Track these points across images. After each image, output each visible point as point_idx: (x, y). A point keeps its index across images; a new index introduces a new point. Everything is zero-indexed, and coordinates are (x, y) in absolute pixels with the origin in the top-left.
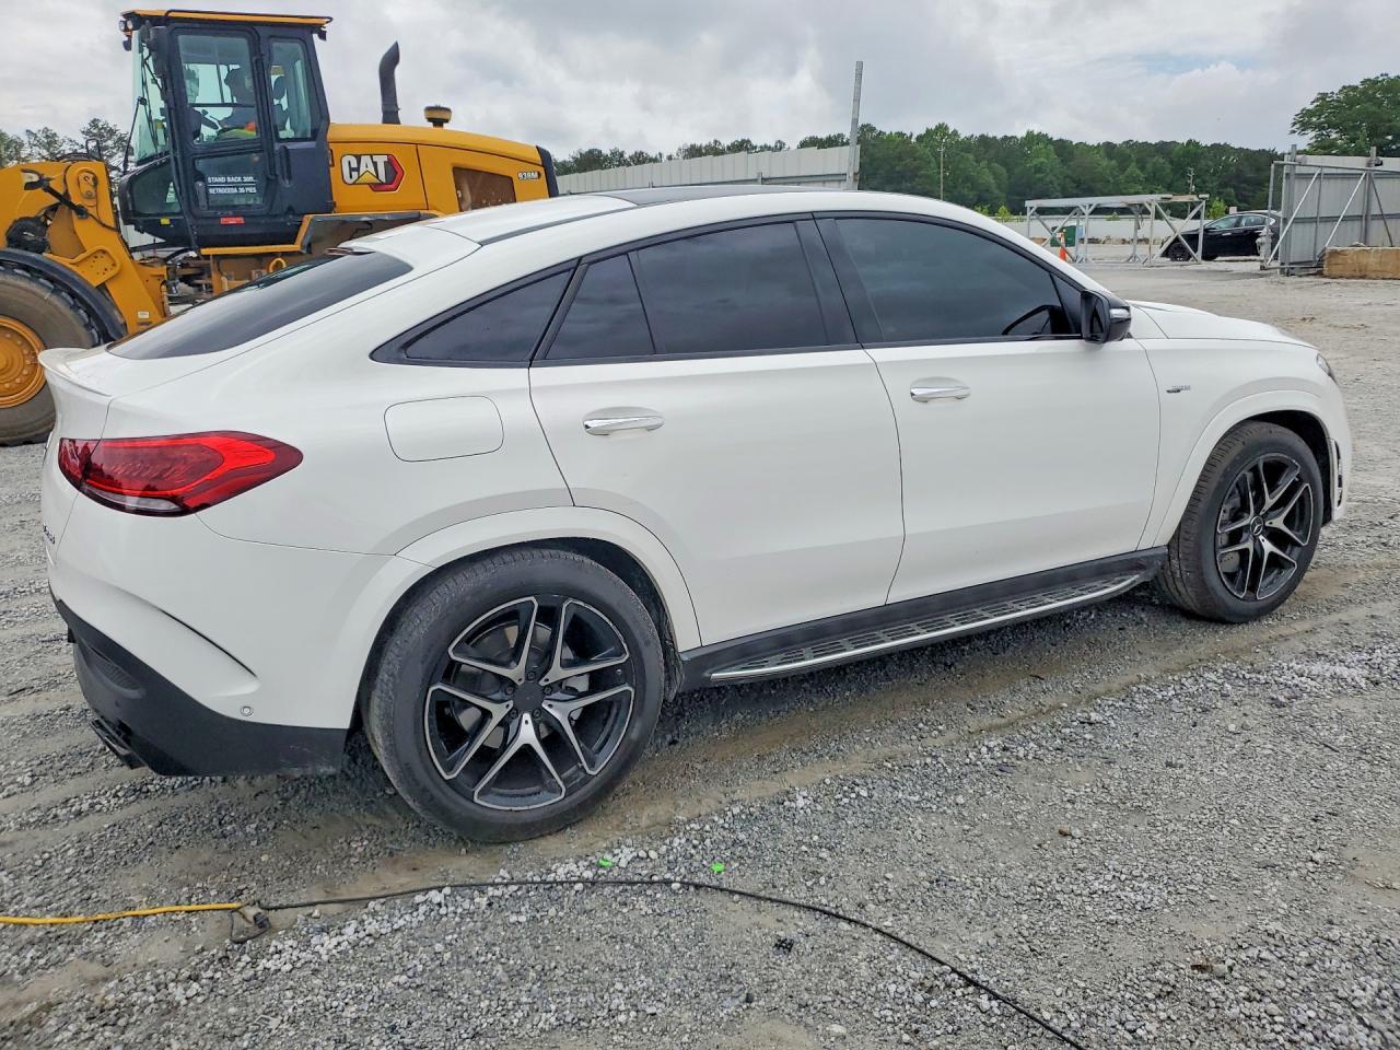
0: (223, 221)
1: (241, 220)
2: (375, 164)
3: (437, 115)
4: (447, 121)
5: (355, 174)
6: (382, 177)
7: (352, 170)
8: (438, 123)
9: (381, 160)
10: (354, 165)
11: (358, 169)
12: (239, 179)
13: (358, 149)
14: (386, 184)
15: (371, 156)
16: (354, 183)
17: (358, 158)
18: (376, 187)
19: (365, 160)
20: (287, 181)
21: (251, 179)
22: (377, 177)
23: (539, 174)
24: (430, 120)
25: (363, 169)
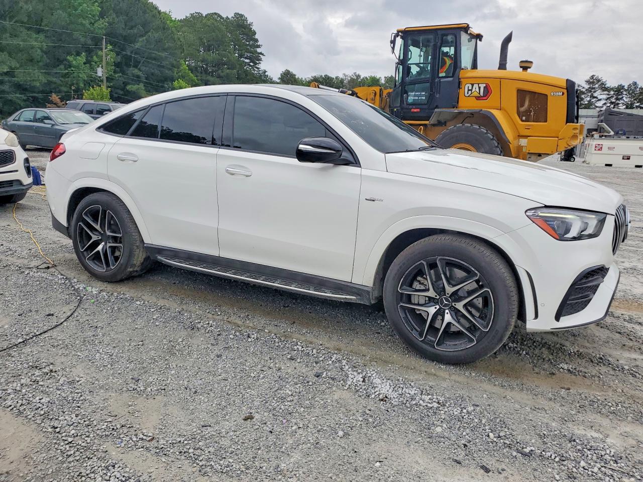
0: (412, 110)
1: (419, 110)
2: (479, 88)
3: (524, 65)
4: (530, 68)
5: (470, 92)
6: (482, 94)
7: (469, 90)
8: (525, 68)
9: (482, 86)
10: (470, 88)
11: (471, 90)
12: (420, 93)
13: (472, 81)
14: (483, 97)
15: (478, 84)
16: (469, 96)
17: (473, 85)
18: (478, 98)
19: (476, 86)
20: (438, 95)
21: (424, 93)
22: (479, 94)
23: (563, 94)
24: (521, 67)
25: (474, 90)
